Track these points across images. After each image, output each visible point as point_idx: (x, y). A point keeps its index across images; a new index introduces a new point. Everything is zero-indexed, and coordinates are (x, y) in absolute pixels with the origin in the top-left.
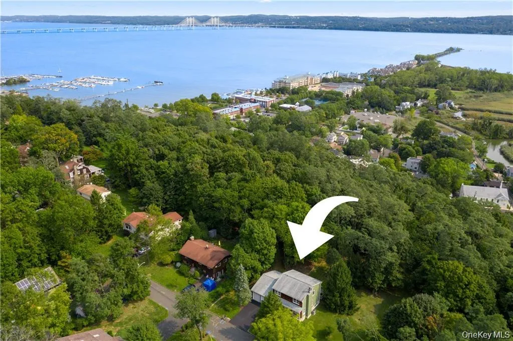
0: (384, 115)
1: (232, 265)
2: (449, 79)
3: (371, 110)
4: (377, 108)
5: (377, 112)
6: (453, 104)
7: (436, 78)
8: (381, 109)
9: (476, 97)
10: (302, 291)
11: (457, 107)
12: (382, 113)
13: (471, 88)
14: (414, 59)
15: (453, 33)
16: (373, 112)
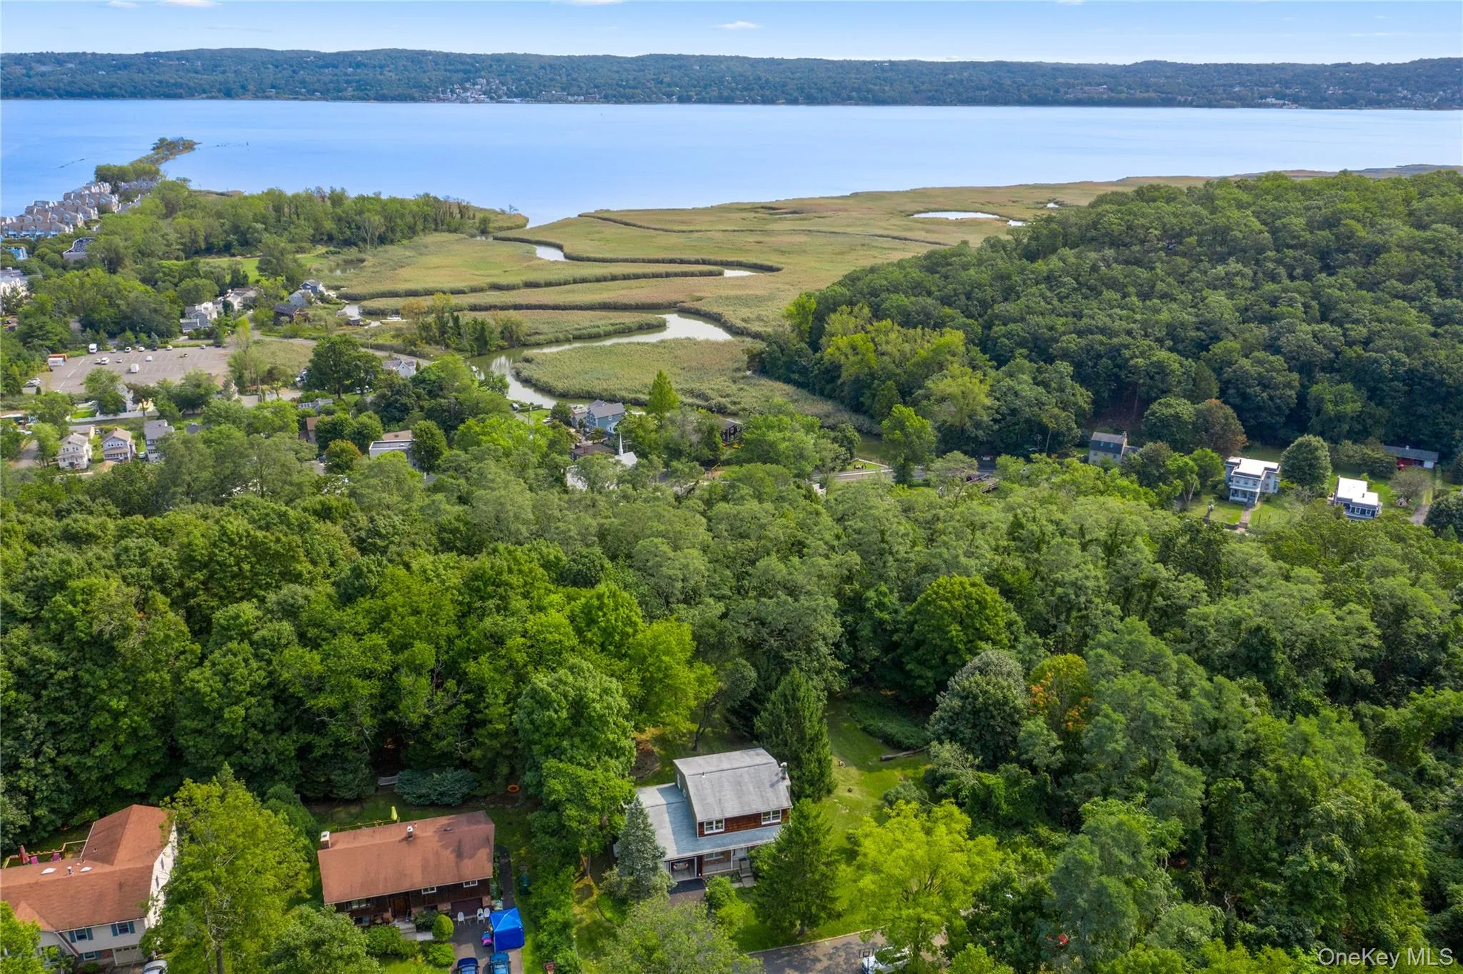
0: (160, 351)
1: (574, 824)
2: (260, 226)
3: (111, 344)
4: (129, 334)
5: (134, 348)
6: (321, 288)
7: (223, 224)
8: (143, 336)
9: (349, 263)
10: (768, 785)
11: (332, 294)
12: (152, 347)
13: (320, 241)
14: (93, 178)
15: (123, 97)
16: (121, 349)
